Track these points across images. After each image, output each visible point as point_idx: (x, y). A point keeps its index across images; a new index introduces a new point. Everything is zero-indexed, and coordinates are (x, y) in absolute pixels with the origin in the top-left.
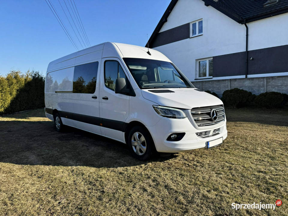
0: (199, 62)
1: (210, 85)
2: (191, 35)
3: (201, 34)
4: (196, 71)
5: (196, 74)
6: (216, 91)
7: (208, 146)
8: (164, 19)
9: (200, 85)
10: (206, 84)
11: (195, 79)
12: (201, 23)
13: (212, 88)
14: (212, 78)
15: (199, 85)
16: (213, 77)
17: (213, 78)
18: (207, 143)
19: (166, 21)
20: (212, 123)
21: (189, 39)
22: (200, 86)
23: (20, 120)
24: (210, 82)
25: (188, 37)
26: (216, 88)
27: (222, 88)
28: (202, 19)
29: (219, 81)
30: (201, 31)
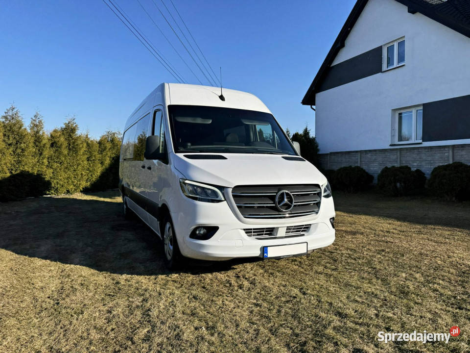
0: (400, 114)
1: (414, 156)
2: (384, 67)
3: (403, 64)
4: (393, 129)
5: (393, 136)
6: (425, 167)
7: (265, 254)
8: (340, 43)
9: (397, 155)
10: (408, 154)
11: (391, 145)
12: (402, 44)
13: (418, 162)
14: (421, 143)
15: (395, 156)
16: (423, 141)
17: (423, 143)
18: (264, 249)
19: (343, 46)
20: (280, 215)
21: (380, 73)
22: (397, 157)
23: (102, 199)
24: (416, 151)
25: (379, 70)
26: (427, 162)
27: (437, 162)
28: (404, 37)
29: (431, 148)
30: (401, 58)
